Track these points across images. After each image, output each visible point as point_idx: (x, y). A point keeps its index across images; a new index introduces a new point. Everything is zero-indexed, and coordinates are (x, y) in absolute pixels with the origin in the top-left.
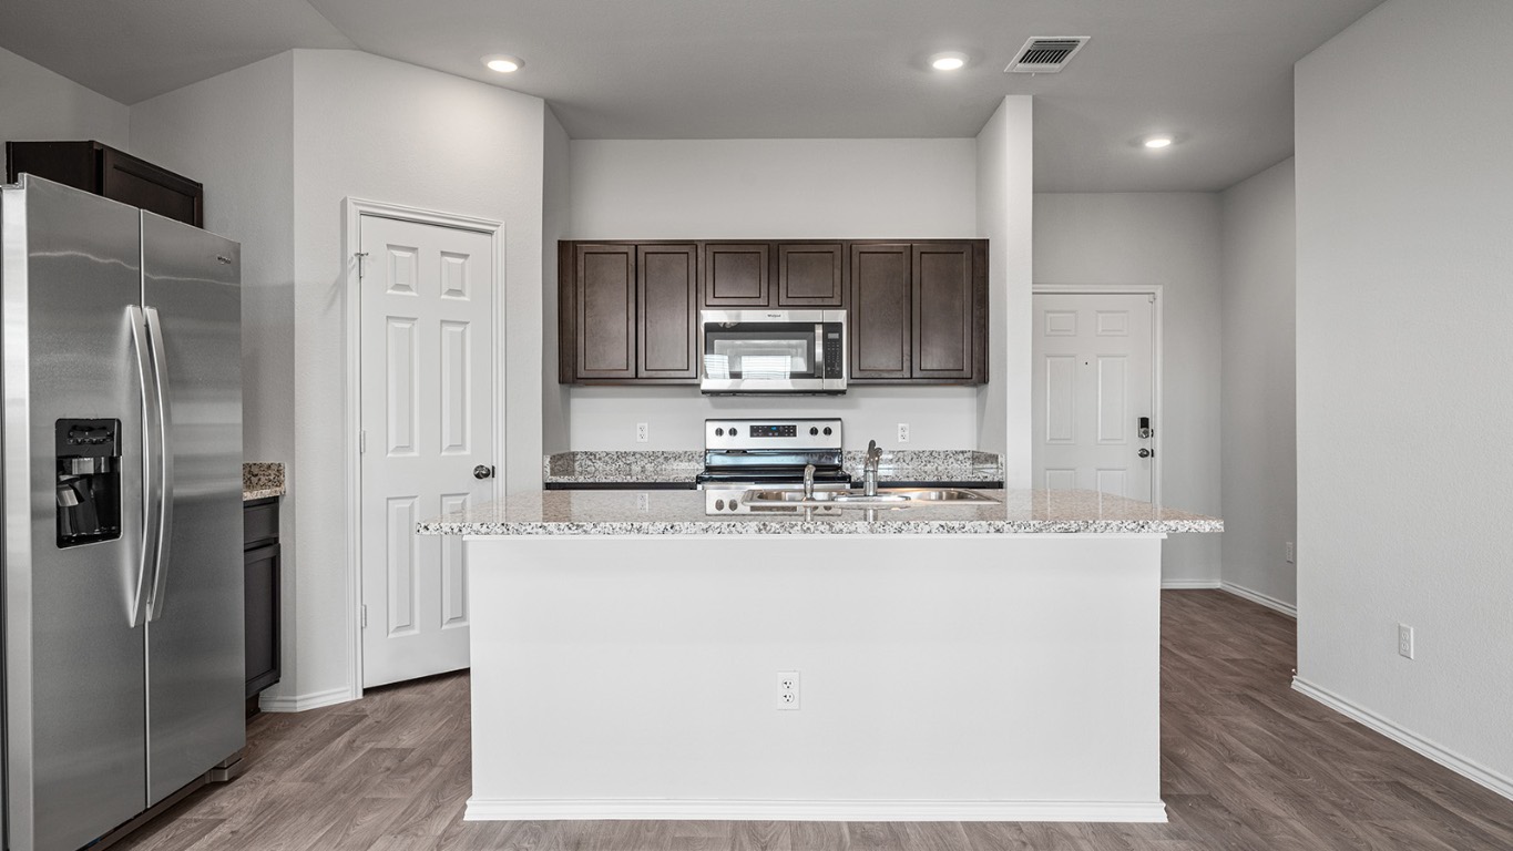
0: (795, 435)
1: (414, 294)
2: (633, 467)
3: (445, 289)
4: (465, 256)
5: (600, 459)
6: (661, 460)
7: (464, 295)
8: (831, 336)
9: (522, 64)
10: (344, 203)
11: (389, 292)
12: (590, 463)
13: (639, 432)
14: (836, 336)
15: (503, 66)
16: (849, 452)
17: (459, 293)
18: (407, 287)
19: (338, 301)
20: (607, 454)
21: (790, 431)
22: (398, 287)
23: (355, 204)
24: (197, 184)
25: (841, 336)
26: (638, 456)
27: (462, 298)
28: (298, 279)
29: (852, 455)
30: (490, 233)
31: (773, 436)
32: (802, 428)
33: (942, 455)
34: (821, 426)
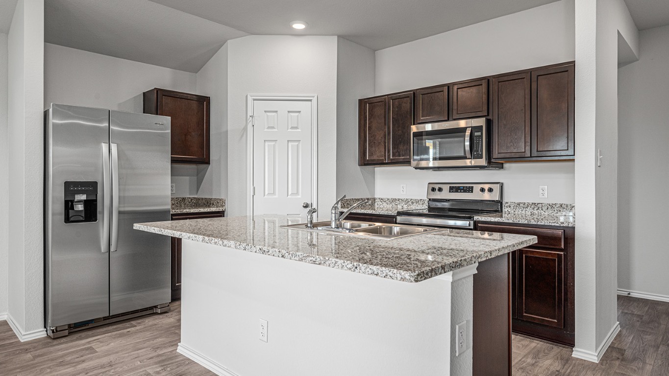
0: (472, 192)
1: (276, 130)
2: (398, 206)
3: (290, 127)
4: (299, 112)
5: (385, 202)
6: (410, 203)
7: (298, 129)
8: (476, 134)
9: (306, 23)
10: (247, 96)
11: (266, 130)
12: (381, 203)
13: (402, 189)
14: (479, 134)
15: (299, 26)
16: (507, 203)
17: (297, 128)
18: (273, 128)
19: (245, 136)
20: (388, 199)
21: (470, 190)
22: (269, 128)
23: (251, 96)
24: (208, 97)
25: (482, 134)
26: (400, 201)
27: (298, 130)
28: (229, 128)
29: (509, 204)
30: (311, 100)
31: (461, 192)
32: (477, 188)
33: (569, 207)
34: (486, 187)
